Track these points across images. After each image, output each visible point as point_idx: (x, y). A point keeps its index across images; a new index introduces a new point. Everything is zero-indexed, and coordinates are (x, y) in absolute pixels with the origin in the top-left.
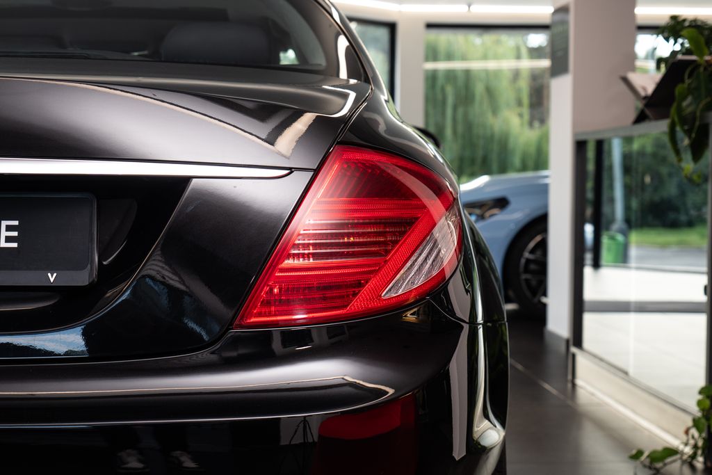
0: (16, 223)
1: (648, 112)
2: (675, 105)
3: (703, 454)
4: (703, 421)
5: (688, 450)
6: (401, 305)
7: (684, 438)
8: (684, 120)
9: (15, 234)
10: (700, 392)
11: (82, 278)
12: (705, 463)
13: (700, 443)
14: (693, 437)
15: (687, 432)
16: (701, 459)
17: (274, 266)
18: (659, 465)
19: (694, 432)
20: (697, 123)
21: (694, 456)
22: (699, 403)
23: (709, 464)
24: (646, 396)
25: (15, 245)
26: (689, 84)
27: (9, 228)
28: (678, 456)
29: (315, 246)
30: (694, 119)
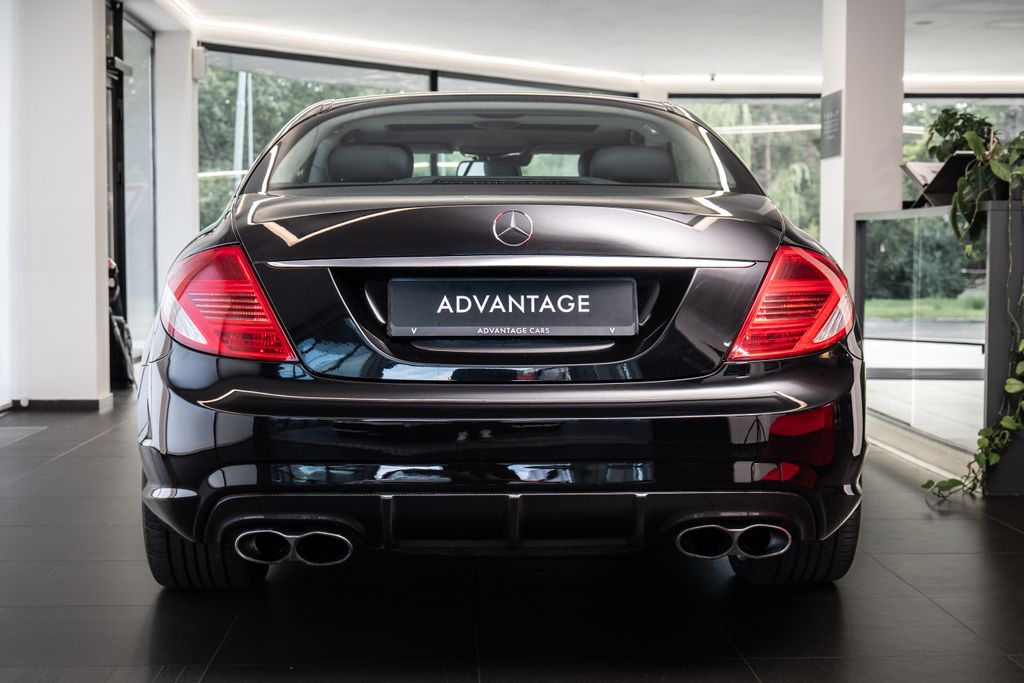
0: (587, 297)
1: (926, 197)
2: (956, 194)
3: (982, 485)
4: (983, 456)
5: (969, 484)
6: (821, 349)
7: (966, 472)
8: (964, 207)
9: (587, 303)
10: (980, 434)
11: (630, 331)
12: (983, 492)
13: (980, 477)
14: (973, 472)
15: (969, 466)
16: (979, 490)
17: (748, 323)
18: (946, 493)
19: (975, 466)
20: (976, 211)
21: (974, 488)
22: (979, 442)
23: (987, 493)
24: (927, 442)
25: (588, 310)
26: (969, 176)
27: (583, 300)
28: (961, 486)
29: (768, 310)
30: (974, 207)
